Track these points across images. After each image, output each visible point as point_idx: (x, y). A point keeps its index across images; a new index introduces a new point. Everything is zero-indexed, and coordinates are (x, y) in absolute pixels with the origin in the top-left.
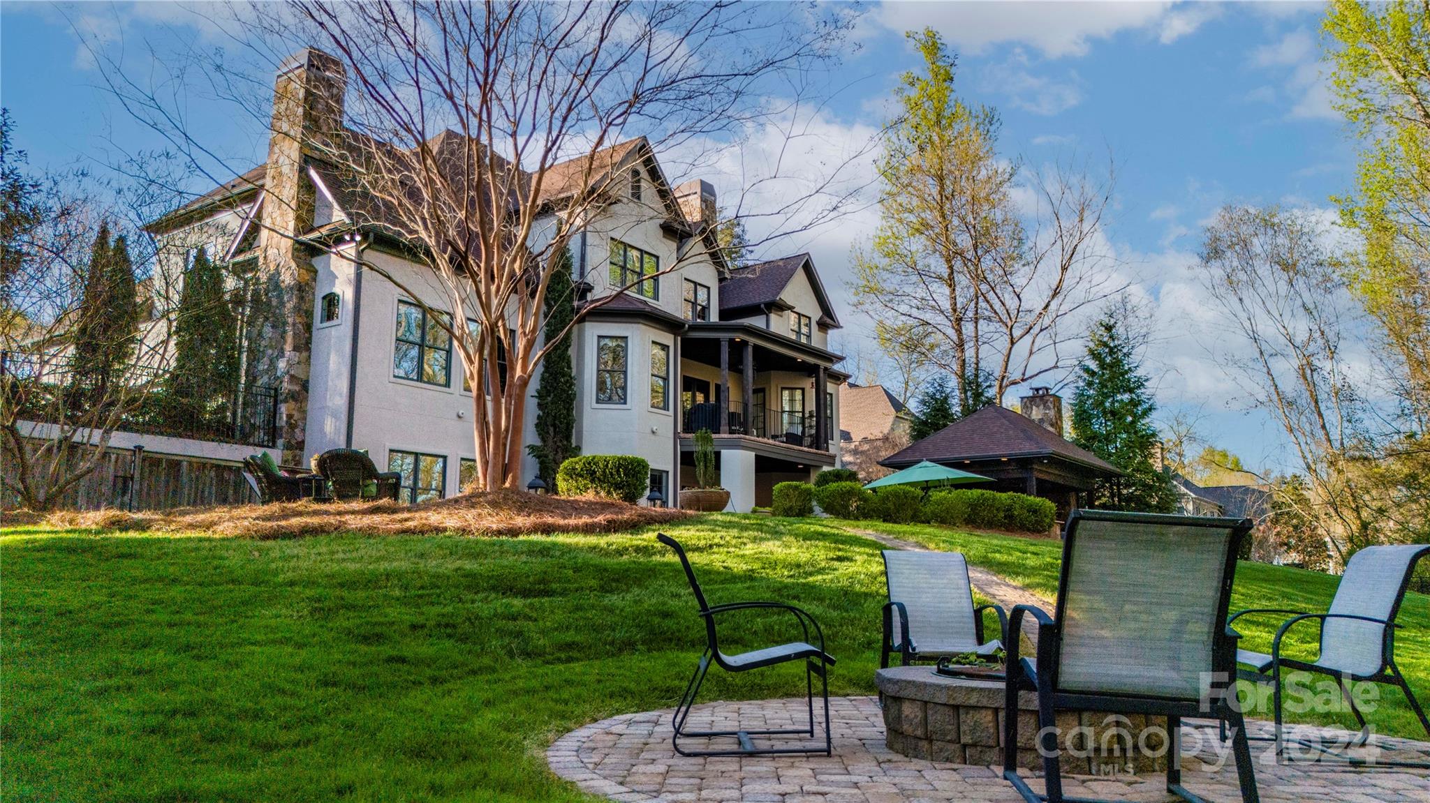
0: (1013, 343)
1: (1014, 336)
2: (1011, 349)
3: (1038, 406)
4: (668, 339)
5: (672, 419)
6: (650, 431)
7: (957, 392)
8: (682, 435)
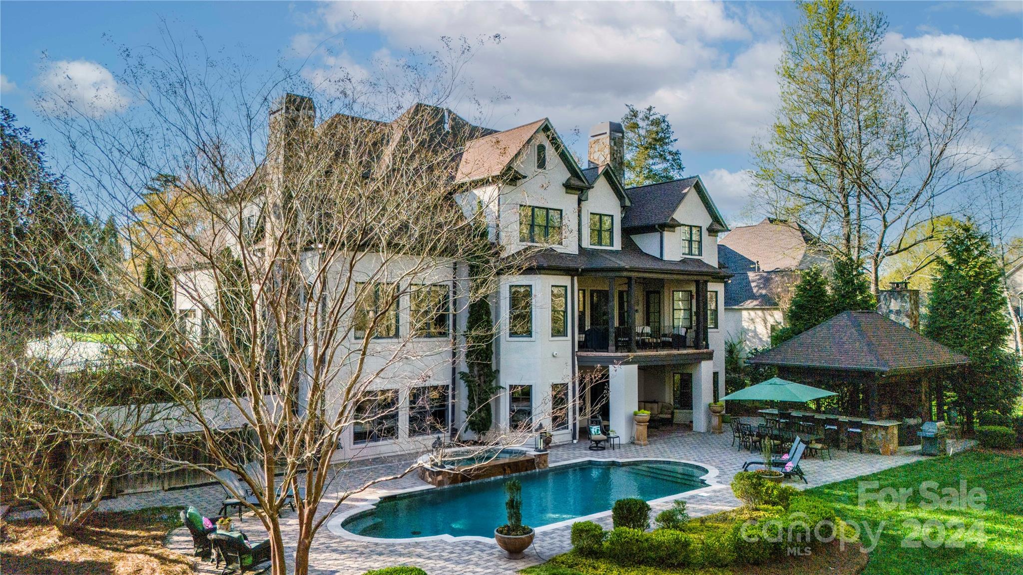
0: (886, 227)
1: (888, 220)
2: (884, 232)
3: (896, 299)
4: (565, 280)
5: (570, 343)
6: (551, 356)
7: (831, 279)
8: (579, 353)
